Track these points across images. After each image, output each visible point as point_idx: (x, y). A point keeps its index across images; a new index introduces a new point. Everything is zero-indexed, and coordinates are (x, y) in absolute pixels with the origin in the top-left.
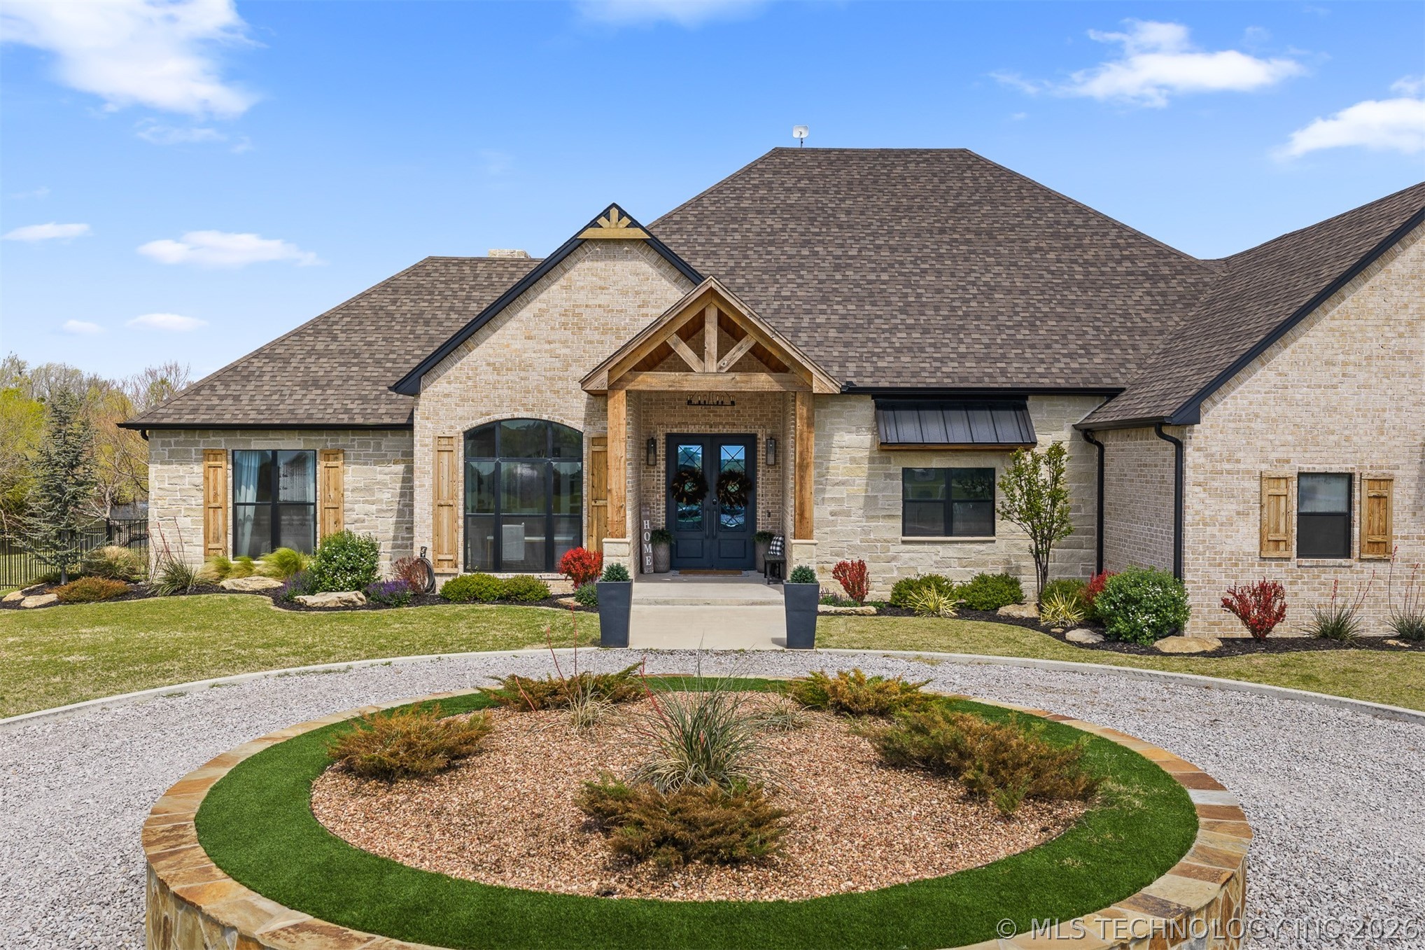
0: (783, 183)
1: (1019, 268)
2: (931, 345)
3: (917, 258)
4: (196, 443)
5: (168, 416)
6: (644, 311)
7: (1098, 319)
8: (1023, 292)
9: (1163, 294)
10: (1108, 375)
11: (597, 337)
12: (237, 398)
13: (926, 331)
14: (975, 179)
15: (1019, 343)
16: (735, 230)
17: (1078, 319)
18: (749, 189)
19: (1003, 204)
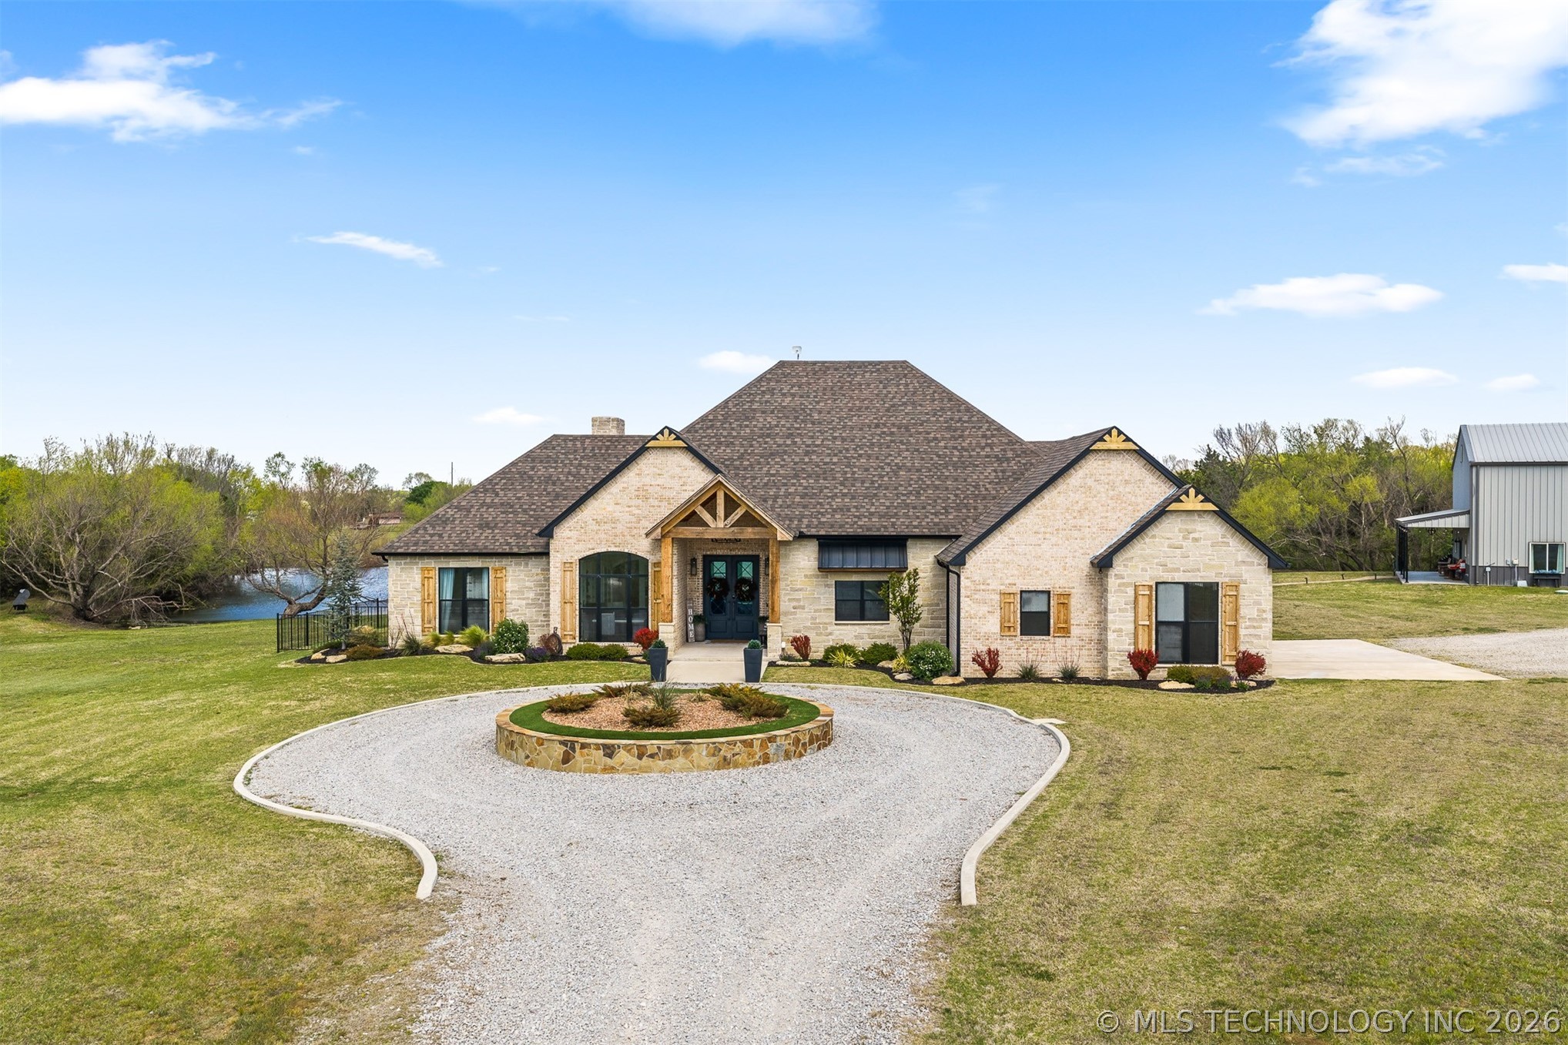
0: (782, 389)
1: (920, 452)
2: (855, 507)
3: (858, 446)
4: (417, 563)
5: (401, 547)
6: (684, 488)
7: (958, 489)
8: (918, 470)
9: (1003, 471)
10: (954, 527)
11: (656, 503)
12: (440, 536)
13: (853, 498)
14: (907, 385)
15: (907, 506)
16: (747, 426)
17: (947, 489)
18: (759, 394)
19: (920, 405)
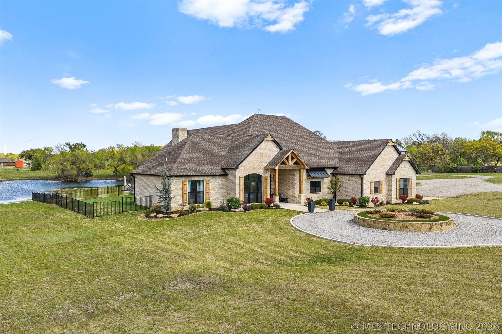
1: (311, 144)
2: (310, 159)
3: (296, 141)
4: (181, 179)
6: (272, 153)
7: (327, 155)
8: (314, 149)
10: (335, 165)
11: (265, 158)
13: (307, 157)
14: (291, 124)
19: (299, 130)
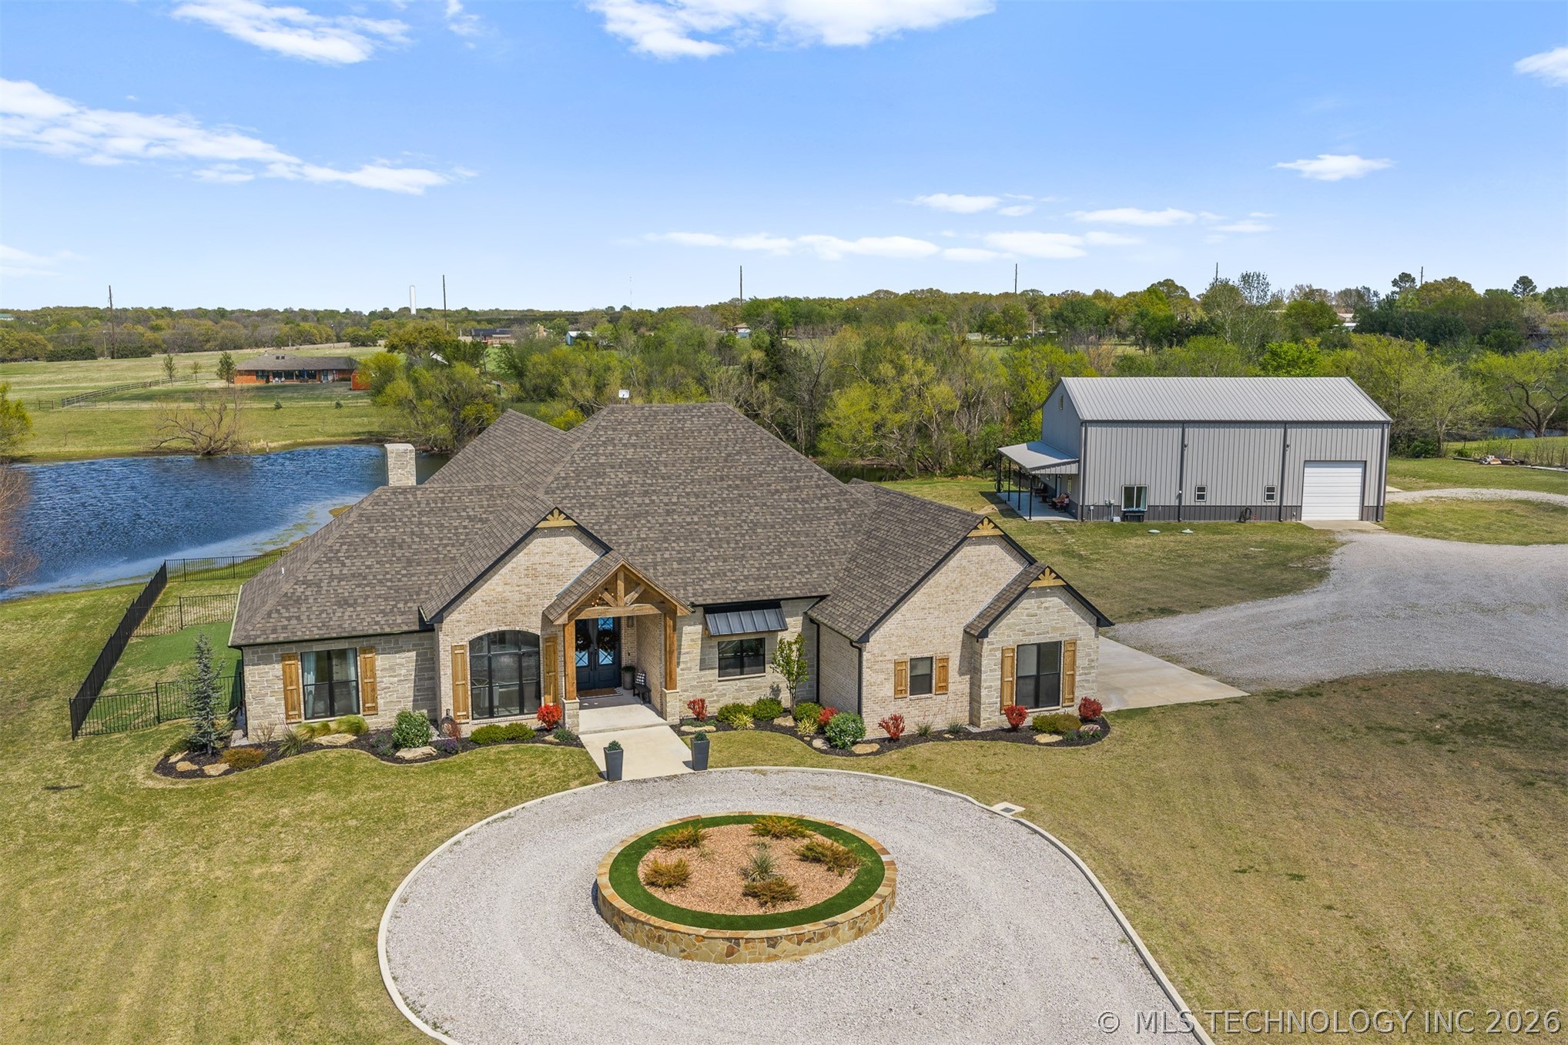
0: (621, 439)
1: (768, 507)
2: (730, 570)
3: (712, 502)
4: (276, 650)
5: (259, 636)
7: (812, 545)
8: (773, 527)
9: (844, 524)
10: (820, 586)
12: (298, 618)
13: (725, 561)
14: (734, 431)
15: (774, 565)
16: (601, 484)
17: (803, 546)
18: (601, 446)
19: (753, 454)
